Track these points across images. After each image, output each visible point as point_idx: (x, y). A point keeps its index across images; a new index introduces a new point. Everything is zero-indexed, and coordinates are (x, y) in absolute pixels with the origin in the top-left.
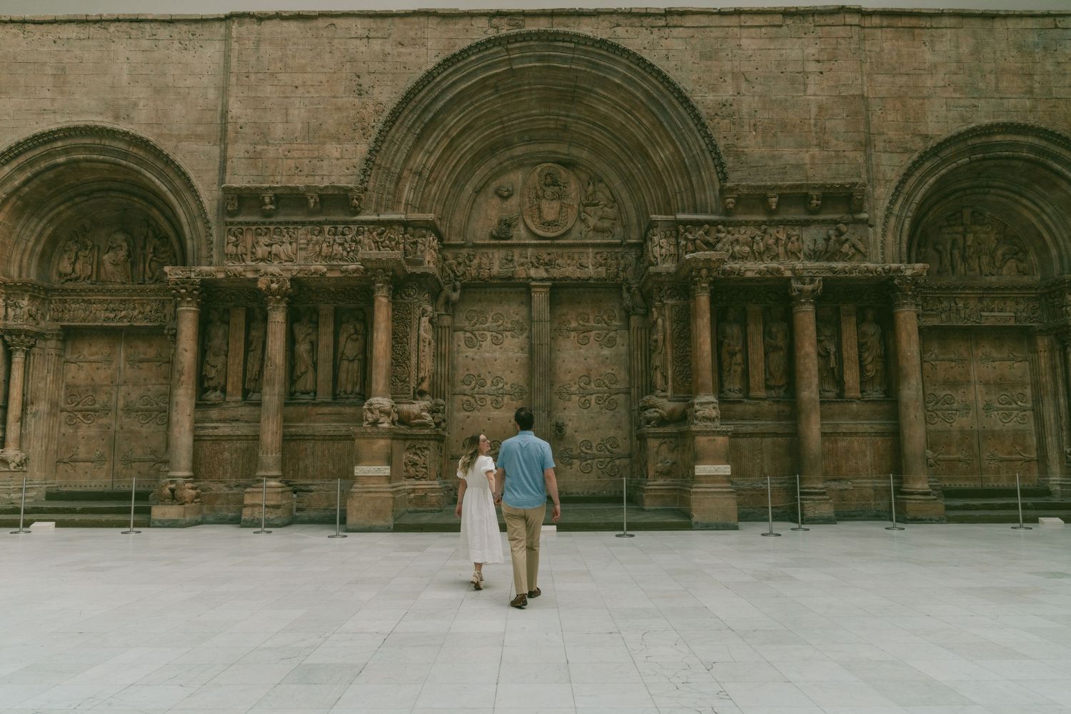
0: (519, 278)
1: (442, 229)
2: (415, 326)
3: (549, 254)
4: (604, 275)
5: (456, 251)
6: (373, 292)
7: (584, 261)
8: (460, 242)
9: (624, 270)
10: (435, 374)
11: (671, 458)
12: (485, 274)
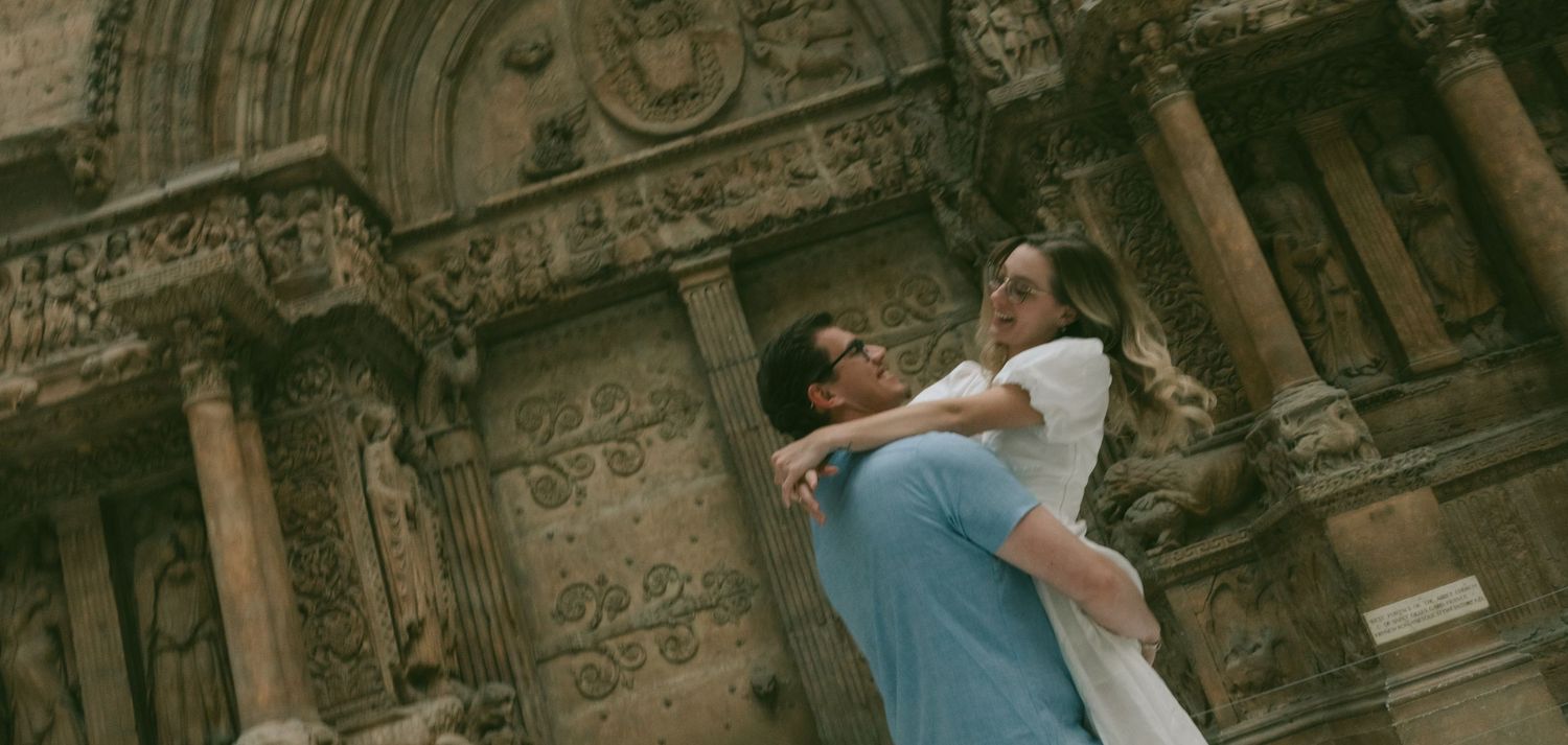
0: (634, 265)
1: (382, 197)
2: (351, 474)
3: (698, 175)
4: (868, 181)
5: (435, 245)
6: (179, 393)
7: (800, 162)
8: (439, 216)
9: (920, 150)
10: (463, 611)
11: (1260, 630)
12: (534, 280)
